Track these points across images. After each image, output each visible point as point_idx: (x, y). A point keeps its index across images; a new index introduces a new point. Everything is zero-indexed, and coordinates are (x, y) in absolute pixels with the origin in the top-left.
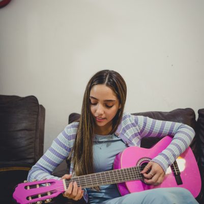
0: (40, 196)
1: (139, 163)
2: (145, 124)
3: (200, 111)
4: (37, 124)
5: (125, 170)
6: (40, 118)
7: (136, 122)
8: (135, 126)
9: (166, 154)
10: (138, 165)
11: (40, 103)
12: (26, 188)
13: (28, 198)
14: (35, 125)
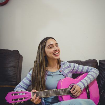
0: (19, 99)
1: (70, 86)
2: (74, 67)
3: (100, 61)
4: (18, 64)
5: (63, 90)
6: (20, 61)
7: (70, 66)
8: (69, 68)
9: (84, 82)
10: (69, 87)
11: (20, 54)
12: (12, 95)
13: (13, 100)
14: (17, 65)
